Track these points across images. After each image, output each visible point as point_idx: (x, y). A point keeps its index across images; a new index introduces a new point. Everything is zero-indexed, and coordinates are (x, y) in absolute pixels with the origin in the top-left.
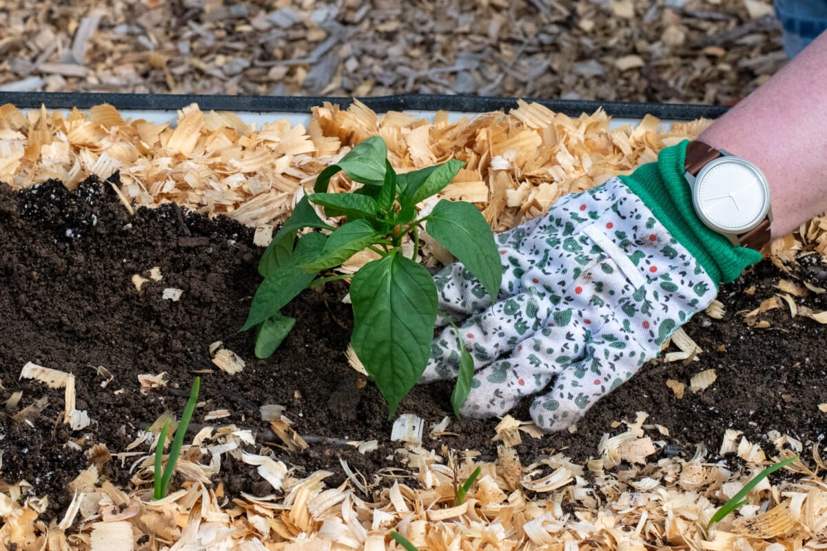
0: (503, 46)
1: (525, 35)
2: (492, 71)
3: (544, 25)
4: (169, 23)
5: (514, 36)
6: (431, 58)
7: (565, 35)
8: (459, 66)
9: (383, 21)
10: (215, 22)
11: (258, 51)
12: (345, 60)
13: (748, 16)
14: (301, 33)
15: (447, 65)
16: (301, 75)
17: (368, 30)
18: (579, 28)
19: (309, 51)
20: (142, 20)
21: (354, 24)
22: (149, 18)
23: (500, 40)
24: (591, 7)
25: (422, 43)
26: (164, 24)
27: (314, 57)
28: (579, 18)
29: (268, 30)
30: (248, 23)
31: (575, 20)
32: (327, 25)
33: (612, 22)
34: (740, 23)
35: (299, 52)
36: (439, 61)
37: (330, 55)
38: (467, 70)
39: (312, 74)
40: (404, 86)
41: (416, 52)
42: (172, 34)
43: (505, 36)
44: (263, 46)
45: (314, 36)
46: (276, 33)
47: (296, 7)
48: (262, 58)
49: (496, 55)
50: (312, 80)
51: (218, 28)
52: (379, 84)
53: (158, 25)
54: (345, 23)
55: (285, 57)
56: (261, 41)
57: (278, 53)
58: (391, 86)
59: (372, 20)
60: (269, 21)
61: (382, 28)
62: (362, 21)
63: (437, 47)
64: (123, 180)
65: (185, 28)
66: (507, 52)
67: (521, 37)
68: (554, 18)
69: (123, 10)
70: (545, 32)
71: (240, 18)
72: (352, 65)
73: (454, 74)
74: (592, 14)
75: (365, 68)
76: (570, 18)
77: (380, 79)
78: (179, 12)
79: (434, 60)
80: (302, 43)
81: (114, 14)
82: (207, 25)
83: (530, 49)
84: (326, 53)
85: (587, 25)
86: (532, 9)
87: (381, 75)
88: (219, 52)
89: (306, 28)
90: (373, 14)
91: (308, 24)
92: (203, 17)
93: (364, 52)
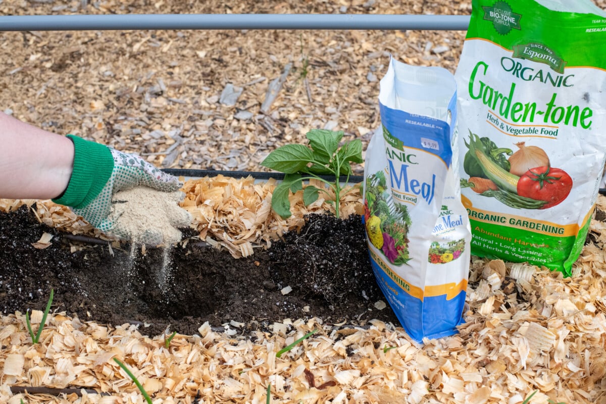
0: (251, 146)
1: (261, 142)
2: (245, 158)
3: (270, 137)
4: (106, 136)
5: (256, 142)
6: (219, 152)
7: (279, 142)
8: (231, 155)
9: (200, 136)
10: (126, 136)
11: (144, 149)
12: (181, 153)
13: (359, 134)
14: (163, 141)
15: (226, 155)
16: (162, 159)
17: (193, 140)
18: (285, 139)
19: (166, 149)
20: (94, 135)
21: (187, 137)
22: (97, 134)
23: (250, 144)
24: (291, 130)
25: (216, 145)
26: (104, 137)
27: (168, 152)
28: (286, 134)
29: (150, 140)
30: (141, 136)
31: (284, 135)
32: (175, 137)
33: (299, 136)
34: (356, 137)
35: (162, 149)
36: (223, 153)
37: (175, 151)
38: (234, 157)
39: (166, 159)
40: (206, 164)
41: (212, 149)
42: (106, 141)
43: (252, 142)
44: (146, 147)
45: (169, 142)
46: (153, 141)
47: (162, 130)
48: (145, 152)
49: (248, 150)
50: (166, 162)
51: (127, 139)
52: (195, 163)
53: (101, 138)
54: (183, 136)
55: (155, 151)
56: (145, 144)
57: (152, 149)
58: (200, 164)
59: (195, 135)
60: (150, 136)
61: (199, 139)
62: (190, 136)
63: (222, 147)
64: (38, 206)
65: (113, 139)
66: (252, 148)
67: (259, 143)
68: (275, 135)
69: (86, 131)
70: (270, 141)
71: (137, 134)
72: (184, 155)
73: (229, 159)
74: (292, 132)
75: (190, 156)
76: (281, 134)
77: (195, 161)
78: (111, 131)
79: (221, 153)
80: (164, 145)
81: (82, 132)
82: (123, 137)
83: (263, 148)
84: (174, 150)
85: (288, 137)
86: (265, 130)
87: (196, 159)
88: (126, 149)
89: (166, 139)
90: (195, 132)
91: (167, 137)
92: (121, 134)
93: (190, 149)
